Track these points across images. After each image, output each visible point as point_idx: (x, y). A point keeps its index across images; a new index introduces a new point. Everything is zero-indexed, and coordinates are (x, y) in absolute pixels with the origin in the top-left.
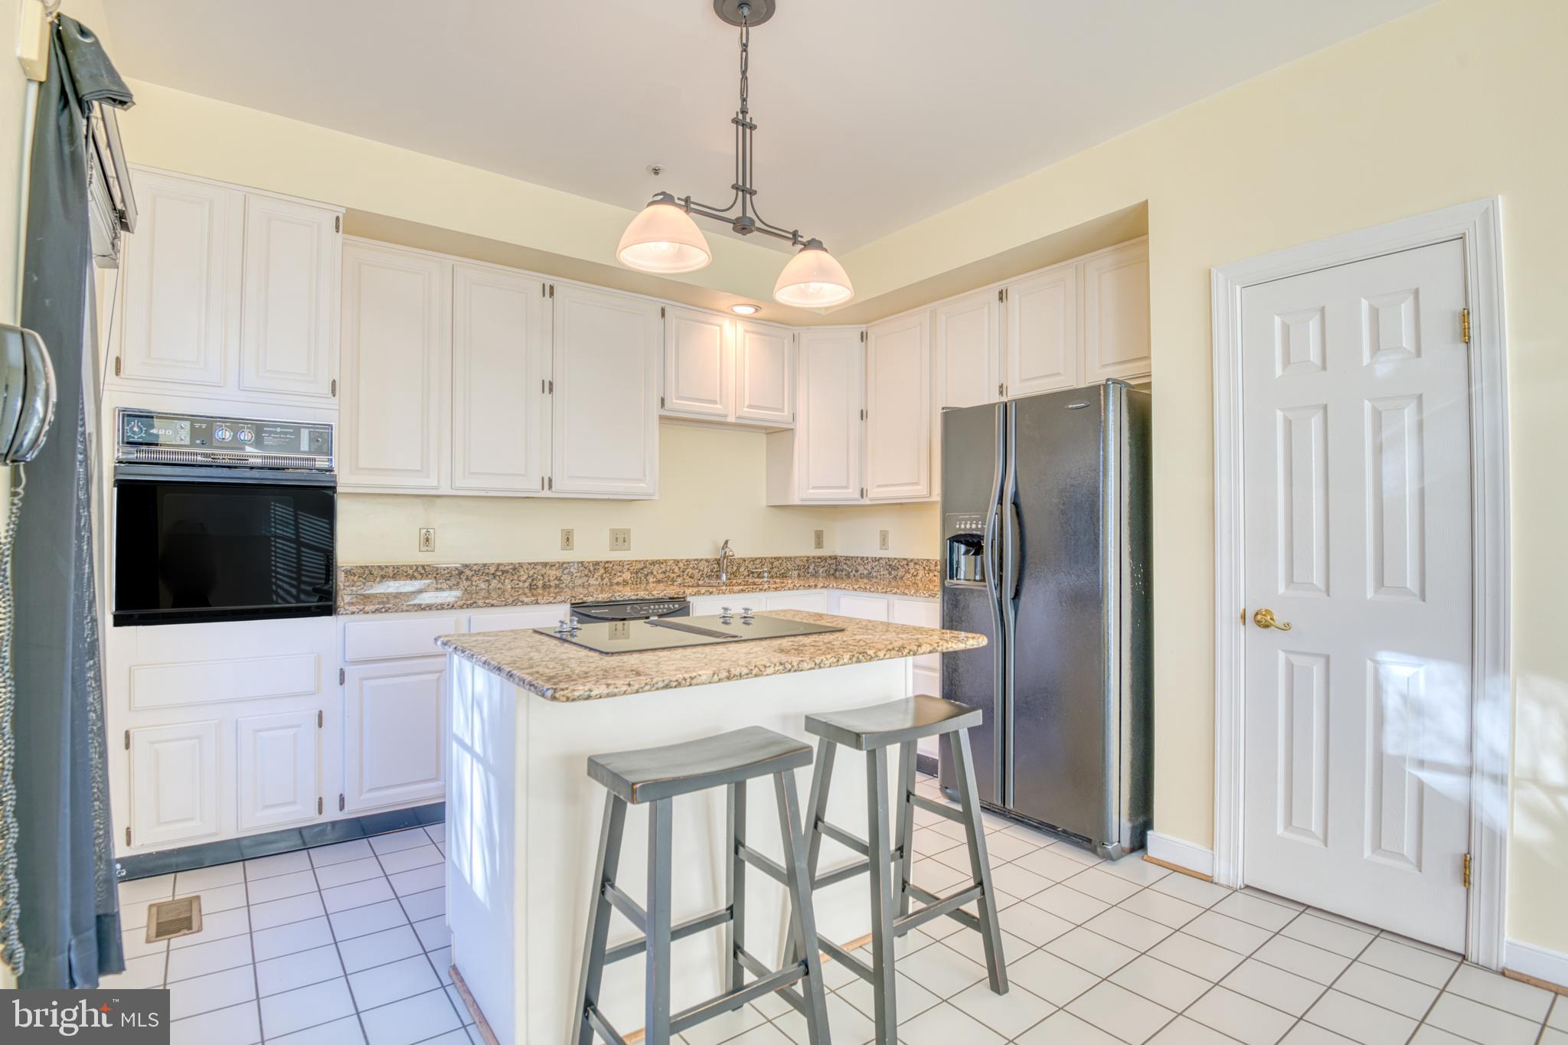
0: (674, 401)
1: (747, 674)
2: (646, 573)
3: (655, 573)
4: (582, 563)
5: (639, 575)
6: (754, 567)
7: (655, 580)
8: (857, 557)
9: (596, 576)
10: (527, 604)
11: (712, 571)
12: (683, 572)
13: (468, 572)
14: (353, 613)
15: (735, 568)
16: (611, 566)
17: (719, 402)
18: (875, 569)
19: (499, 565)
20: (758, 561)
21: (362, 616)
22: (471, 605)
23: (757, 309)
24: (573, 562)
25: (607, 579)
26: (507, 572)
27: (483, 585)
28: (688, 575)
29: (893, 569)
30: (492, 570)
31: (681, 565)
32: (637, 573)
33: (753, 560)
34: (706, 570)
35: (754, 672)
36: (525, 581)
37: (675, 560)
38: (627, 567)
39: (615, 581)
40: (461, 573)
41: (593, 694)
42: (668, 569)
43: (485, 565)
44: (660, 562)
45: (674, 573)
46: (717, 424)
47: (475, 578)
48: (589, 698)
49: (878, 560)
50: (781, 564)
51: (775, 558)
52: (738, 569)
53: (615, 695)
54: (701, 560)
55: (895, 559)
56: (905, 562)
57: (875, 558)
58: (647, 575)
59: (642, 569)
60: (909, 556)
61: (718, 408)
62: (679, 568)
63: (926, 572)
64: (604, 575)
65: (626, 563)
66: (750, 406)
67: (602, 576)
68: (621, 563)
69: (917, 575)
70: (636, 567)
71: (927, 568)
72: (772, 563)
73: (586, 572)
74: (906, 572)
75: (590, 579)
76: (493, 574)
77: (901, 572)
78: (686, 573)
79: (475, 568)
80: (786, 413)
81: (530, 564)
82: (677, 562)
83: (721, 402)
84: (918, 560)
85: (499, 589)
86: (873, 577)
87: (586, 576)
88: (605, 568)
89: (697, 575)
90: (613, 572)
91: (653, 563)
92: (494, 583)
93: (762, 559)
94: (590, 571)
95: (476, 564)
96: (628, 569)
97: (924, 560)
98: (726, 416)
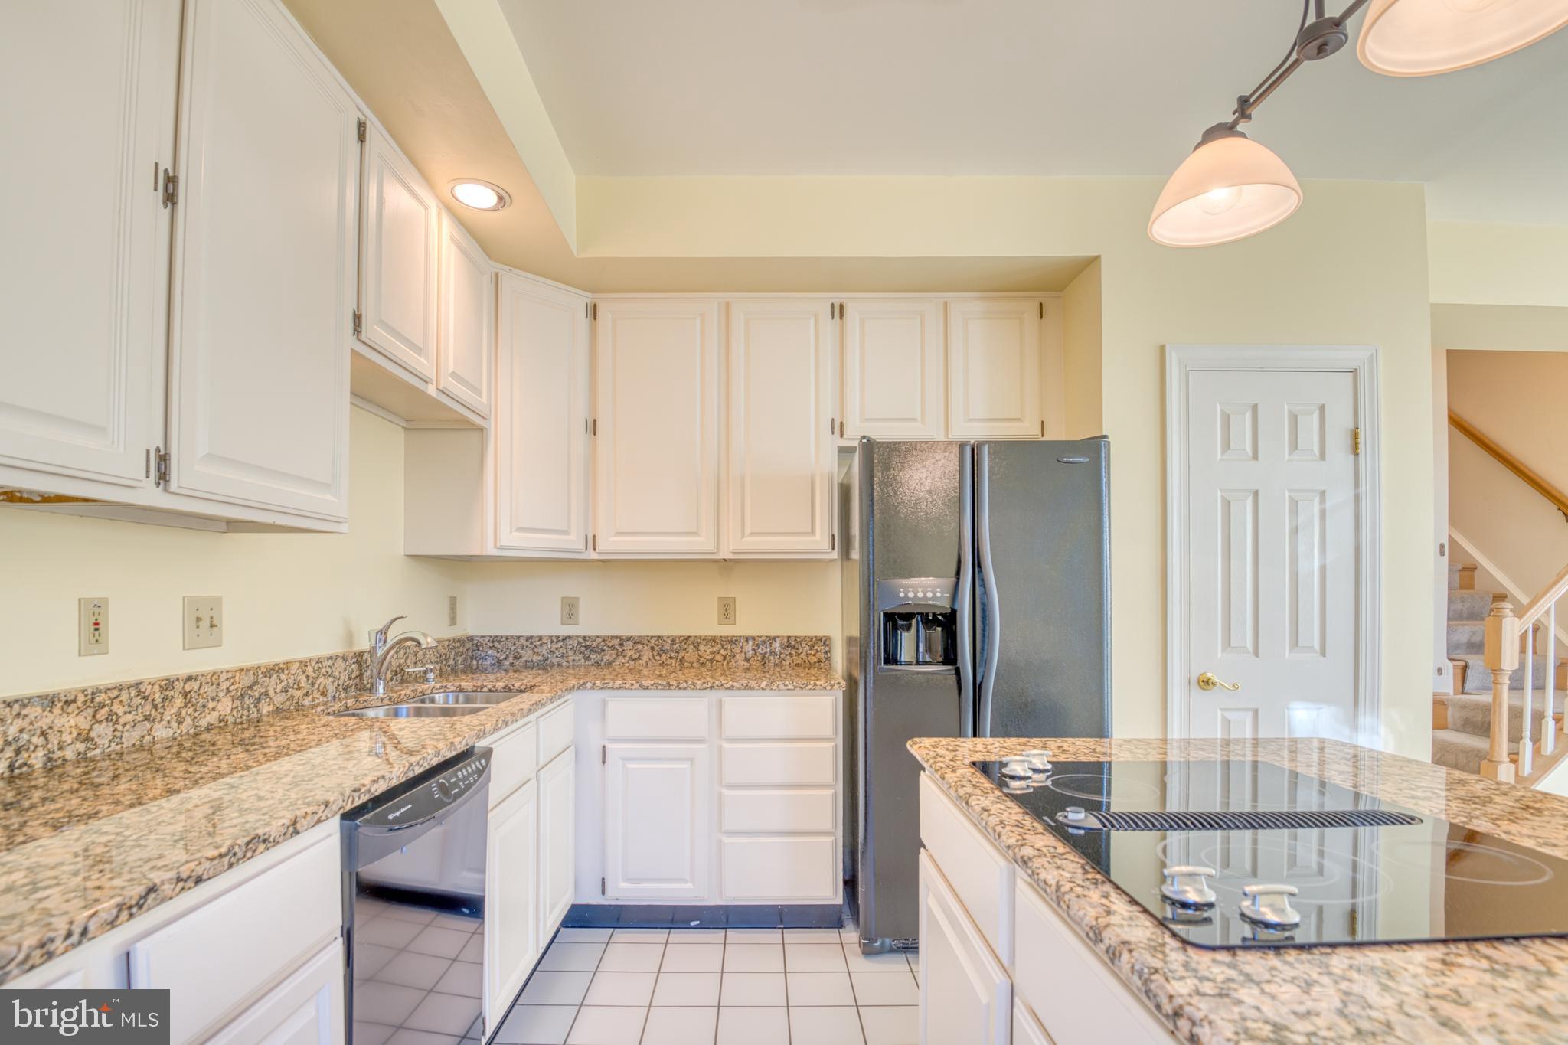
2: (257, 694)
3: (271, 693)
4: (136, 686)
5: (247, 701)
7: (272, 707)
8: (519, 637)
9: (167, 717)
11: (350, 678)
12: (312, 685)
16: (196, 687)
18: (557, 653)
24: (119, 688)
25: (188, 720)
28: (318, 690)
29: (594, 650)
31: (310, 669)
32: (242, 699)
34: (342, 677)
37: (301, 662)
38: (224, 685)
39: (203, 723)
42: (291, 681)
44: (278, 669)
45: (299, 688)
49: (564, 640)
54: (336, 657)
55: (598, 637)
56: (616, 642)
57: (558, 637)
58: (259, 700)
59: (250, 688)
60: (625, 633)
62: (307, 676)
63: (655, 653)
64: (184, 712)
65: (224, 676)
67: (179, 715)
68: (213, 678)
69: (639, 658)
70: (241, 685)
71: (657, 648)
73: (148, 709)
74: (617, 655)
75: (156, 726)
77: (608, 656)
78: (316, 686)
82: (304, 664)
84: (640, 637)
86: (552, 665)
87: (147, 719)
88: (185, 694)
89: (331, 690)
90: (201, 701)
91: (268, 672)
94: (155, 706)
96: (228, 691)
97: (652, 637)
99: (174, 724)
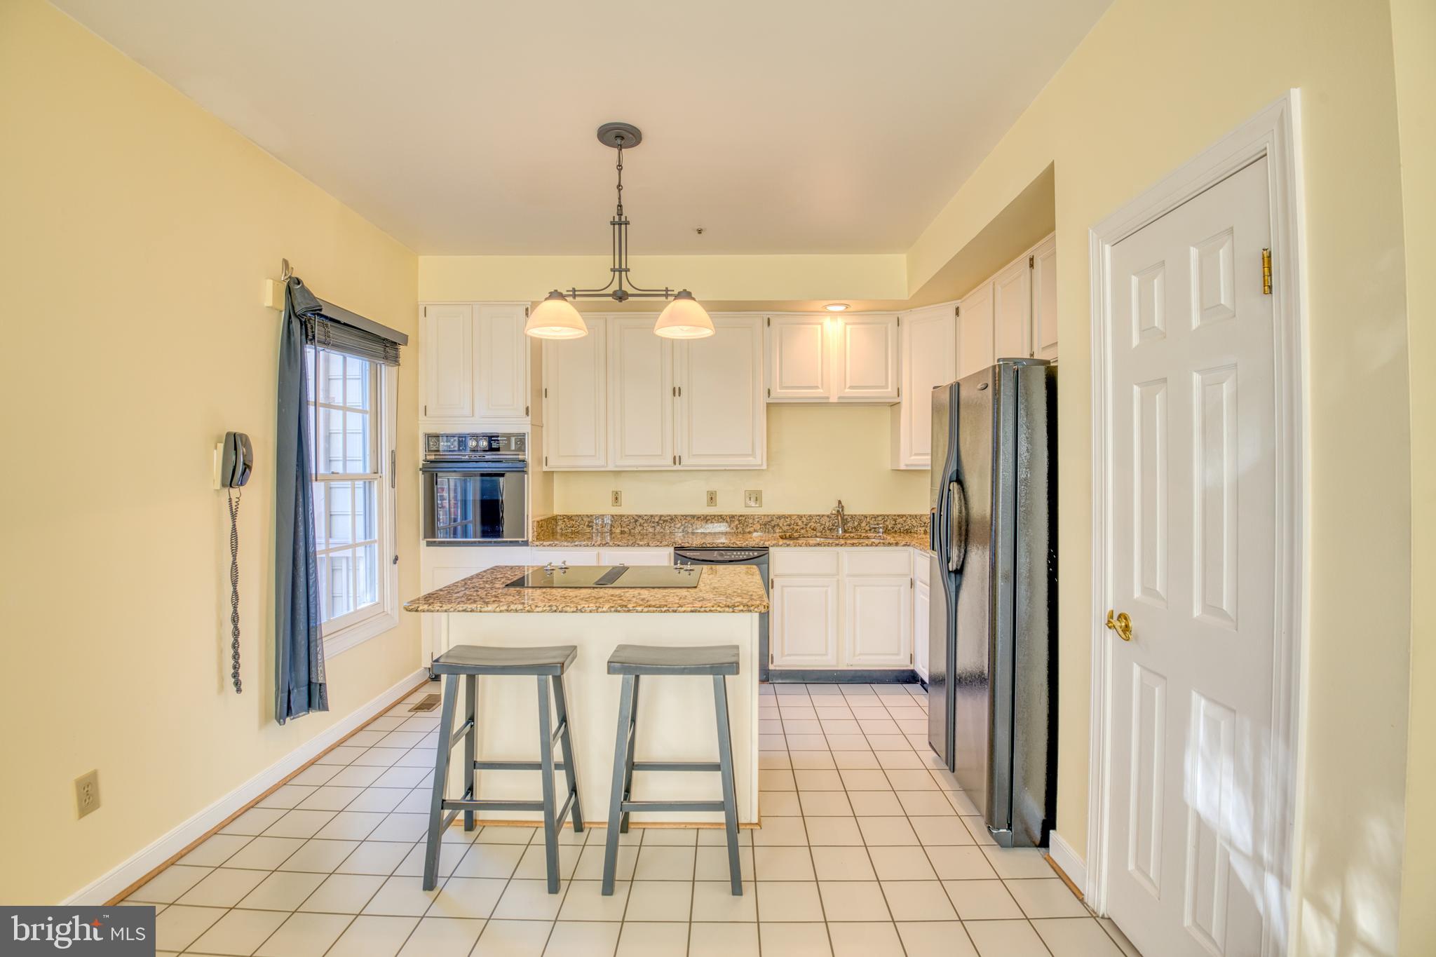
0: (779, 391)
1: (521, 610)
3: (781, 525)
4: (721, 516)
5: (768, 526)
6: (875, 523)
7: (781, 531)
9: (732, 526)
10: (641, 546)
11: (833, 525)
12: (806, 525)
13: (641, 520)
14: (537, 546)
15: (856, 523)
16: (744, 519)
17: (820, 387)
19: (661, 516)
20: (880, 518)
21: (541, 548)
22: (605, 544)
23: (847, 306)
25: (740, 529)
26: (667, 521)
27: (651, 530)
28: (810, 527)
30: (657, 519)
31: (804, 519)
32: (765, 525)
33: (875, 517)
34: (827, 524)
35: (526, 609)
36: (679, 528)
37: (798, 515)
38: (757, 520)
39: (747, 530)
40: (636, 521)
41: (419, 609)
42: (793, 522)
43: (652, 516)
44: (785, 517)
45: (797, 525)
46: (822, 404)
47: (645, 525)
48: (417, 611)
50: (905, 521)
51: (898, 516)
52: (859, 524)
53: (432, 611)
54: (823, 516)
58: (774, 526)
59: (769, 522)
61: (819, 392)
62: (803, 522)
64: (739, 526)
65: (757, 516)
66: (851, 387)
67: (737, 526)
68: (753, 517)
70: (765, 520)
72: (895, 520)
73: (725, 523)
75: (727, 528)
76: (657, 522)
79: (645, 518)
80: (889, 390)
81: (682, 516)
82: (800, 517)
83: (822, 387)
85: (662, 532)
88: (739, 520)
89: (819, 528)
90: (746, 523)
91: (779, 517)
92: (658, 528)
93: (884, 516)
94: (727, 522)
95: (646, 515)
96: (758, 522)
98: (828, 398)
99: (735, 529)
